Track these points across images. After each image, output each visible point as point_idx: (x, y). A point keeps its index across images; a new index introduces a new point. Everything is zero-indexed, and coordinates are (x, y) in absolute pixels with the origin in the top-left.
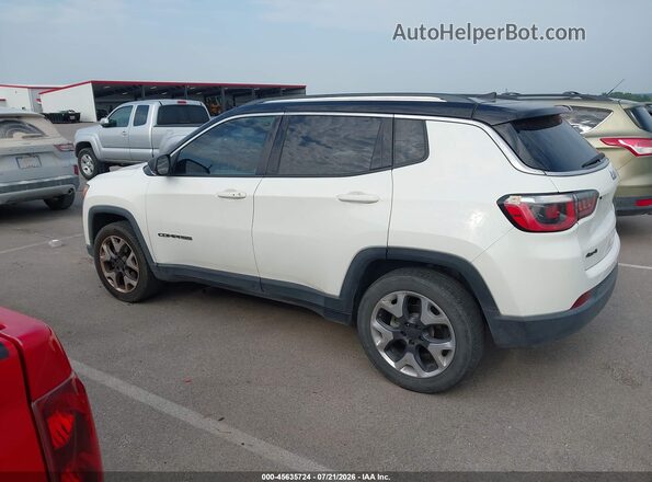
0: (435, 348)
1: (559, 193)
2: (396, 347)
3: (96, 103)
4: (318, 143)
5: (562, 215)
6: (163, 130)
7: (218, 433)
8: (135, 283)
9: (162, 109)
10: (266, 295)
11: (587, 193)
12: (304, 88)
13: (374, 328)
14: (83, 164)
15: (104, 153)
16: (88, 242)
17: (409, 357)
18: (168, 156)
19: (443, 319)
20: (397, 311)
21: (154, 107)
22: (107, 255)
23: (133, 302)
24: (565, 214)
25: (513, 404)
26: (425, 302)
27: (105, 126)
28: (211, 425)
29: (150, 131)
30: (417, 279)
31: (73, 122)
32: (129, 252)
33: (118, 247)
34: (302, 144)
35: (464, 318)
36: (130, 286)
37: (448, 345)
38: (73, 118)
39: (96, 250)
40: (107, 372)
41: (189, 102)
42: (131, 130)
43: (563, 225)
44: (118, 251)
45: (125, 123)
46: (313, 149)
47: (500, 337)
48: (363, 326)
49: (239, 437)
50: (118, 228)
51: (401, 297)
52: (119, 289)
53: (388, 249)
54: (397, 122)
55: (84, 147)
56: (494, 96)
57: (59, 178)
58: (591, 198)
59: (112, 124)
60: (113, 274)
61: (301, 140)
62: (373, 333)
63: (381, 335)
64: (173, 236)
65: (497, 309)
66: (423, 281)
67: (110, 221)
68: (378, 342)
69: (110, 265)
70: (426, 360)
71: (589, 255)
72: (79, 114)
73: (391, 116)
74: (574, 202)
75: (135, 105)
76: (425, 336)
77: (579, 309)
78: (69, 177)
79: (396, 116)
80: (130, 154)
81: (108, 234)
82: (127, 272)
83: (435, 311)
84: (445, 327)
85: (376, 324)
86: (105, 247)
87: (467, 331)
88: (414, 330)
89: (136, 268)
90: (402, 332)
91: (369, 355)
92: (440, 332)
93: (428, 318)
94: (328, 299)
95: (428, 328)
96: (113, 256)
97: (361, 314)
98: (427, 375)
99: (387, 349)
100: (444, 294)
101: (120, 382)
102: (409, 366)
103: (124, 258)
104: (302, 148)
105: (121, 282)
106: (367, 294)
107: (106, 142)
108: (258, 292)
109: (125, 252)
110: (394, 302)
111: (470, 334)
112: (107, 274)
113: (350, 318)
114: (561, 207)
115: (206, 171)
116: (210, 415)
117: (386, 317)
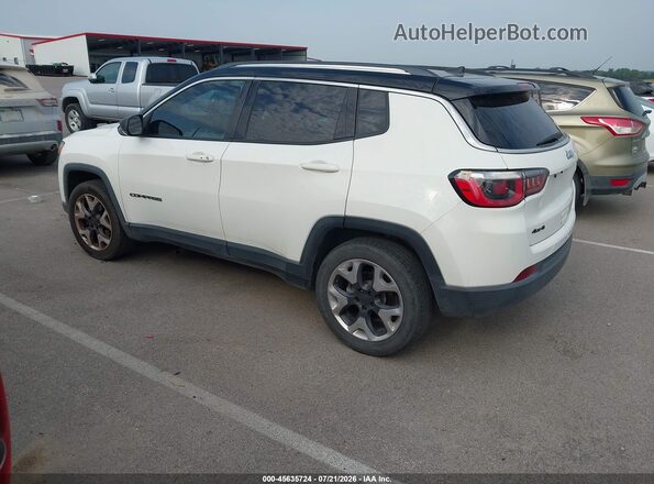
0: (385, 314)
1: (507, 170)
2: (350, 312)
3: (90, 56)
4: (310, 110)
5: (511, 192)
6: (151, 88)
7: (172, 386)
8: (108, 241)
9: (151, 67)
10: (232, 258)
11: (538, 172)
12: (305, 49)
13: (332, 294)
14: (70, 120)
15: (92, 110)
16: (64, 199)
17: (361, 321)
18: (141, 116)
19: (393, 287)
20: (352, 278)
21: (143, 64)
22: (82, 213)
23: (106, 260)
24: (514, 190)
25: (456, 370)
26: (378, 270)
27: (93, 81)
28: (168, 379)
29: (138, 89)
30: (371, 248)
31: (66, 75)
32: (103, 211)
33: (92, 205)
34: (296, 111)
35: (412, 287)
36: (104, 244)
37: (397, 311)
38: (66, 71)
39: (71, 208)
40: (73, 326)
41: (180, 61)
42: (119, 87)
43: (510, 201)
44: (92, 209)
45: (113, 80)
46: (305, 116)
47: (446, 307)
48: (321, 291)
49: (191, 390)
50: (93, 187)
51: (356, 264)
52: (93, 247)
53: (345, 218)
54: (362, 93)
55: (71, 102)
56: (463, 70)
57: (42, 133)
58: (541, 176)
59: (100, 80)
60: (87, 232)
61: (294, 106)
62: (330, 298)
63: (336, 300)
64: (144, 197)
65: (443, 279)
66: (376, 250)
67: (85, 179)
68: (334, 306)
69: (84, 222)
70: (377, 325)
71: (535, 231)
72: (72, 67)
73: (356, 86)
74: (522, 179)
75: (124, 61)
76: (376, 302)
77: (522, 282)
78: (52, 132)
79: (361, 86)
80: (118, 112)
81: (83, 192)
82: (100, 230)
83: (387, 280)
84: (395, 294)
85: (332, 289)
86: (79, 204)
87: (414, 300)
88: (366, 295)
89: (109, 226)
90: (356, 298)
91: (325, 319)
92: (391, 299)
93: (379, 285)
94: (290, 264)
95: (380, 295)
96: (88, 214)
97: (320, 279)
98: (377, 339)
99: (342, 313)
100: (396, 263)
101: (84, 335)
102: (361, 330)
103: (98, 216)
104: (295, 115)
105: (95, 240)
106: (325, 261)
107: (93, 99)
108: (225, 255)
109: (99, 210)
110: (350, 269)
111: (416, 302)
112: (81, 232)
113: (309, 284)
114: (510, 183)
115: (177, 133)
116: (167, 370)
117: (342, 283)
